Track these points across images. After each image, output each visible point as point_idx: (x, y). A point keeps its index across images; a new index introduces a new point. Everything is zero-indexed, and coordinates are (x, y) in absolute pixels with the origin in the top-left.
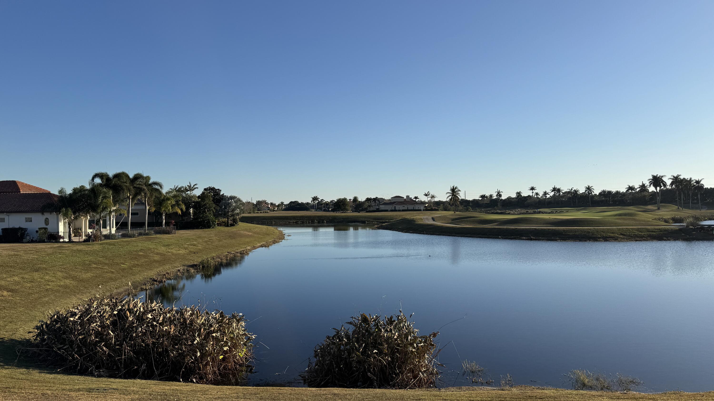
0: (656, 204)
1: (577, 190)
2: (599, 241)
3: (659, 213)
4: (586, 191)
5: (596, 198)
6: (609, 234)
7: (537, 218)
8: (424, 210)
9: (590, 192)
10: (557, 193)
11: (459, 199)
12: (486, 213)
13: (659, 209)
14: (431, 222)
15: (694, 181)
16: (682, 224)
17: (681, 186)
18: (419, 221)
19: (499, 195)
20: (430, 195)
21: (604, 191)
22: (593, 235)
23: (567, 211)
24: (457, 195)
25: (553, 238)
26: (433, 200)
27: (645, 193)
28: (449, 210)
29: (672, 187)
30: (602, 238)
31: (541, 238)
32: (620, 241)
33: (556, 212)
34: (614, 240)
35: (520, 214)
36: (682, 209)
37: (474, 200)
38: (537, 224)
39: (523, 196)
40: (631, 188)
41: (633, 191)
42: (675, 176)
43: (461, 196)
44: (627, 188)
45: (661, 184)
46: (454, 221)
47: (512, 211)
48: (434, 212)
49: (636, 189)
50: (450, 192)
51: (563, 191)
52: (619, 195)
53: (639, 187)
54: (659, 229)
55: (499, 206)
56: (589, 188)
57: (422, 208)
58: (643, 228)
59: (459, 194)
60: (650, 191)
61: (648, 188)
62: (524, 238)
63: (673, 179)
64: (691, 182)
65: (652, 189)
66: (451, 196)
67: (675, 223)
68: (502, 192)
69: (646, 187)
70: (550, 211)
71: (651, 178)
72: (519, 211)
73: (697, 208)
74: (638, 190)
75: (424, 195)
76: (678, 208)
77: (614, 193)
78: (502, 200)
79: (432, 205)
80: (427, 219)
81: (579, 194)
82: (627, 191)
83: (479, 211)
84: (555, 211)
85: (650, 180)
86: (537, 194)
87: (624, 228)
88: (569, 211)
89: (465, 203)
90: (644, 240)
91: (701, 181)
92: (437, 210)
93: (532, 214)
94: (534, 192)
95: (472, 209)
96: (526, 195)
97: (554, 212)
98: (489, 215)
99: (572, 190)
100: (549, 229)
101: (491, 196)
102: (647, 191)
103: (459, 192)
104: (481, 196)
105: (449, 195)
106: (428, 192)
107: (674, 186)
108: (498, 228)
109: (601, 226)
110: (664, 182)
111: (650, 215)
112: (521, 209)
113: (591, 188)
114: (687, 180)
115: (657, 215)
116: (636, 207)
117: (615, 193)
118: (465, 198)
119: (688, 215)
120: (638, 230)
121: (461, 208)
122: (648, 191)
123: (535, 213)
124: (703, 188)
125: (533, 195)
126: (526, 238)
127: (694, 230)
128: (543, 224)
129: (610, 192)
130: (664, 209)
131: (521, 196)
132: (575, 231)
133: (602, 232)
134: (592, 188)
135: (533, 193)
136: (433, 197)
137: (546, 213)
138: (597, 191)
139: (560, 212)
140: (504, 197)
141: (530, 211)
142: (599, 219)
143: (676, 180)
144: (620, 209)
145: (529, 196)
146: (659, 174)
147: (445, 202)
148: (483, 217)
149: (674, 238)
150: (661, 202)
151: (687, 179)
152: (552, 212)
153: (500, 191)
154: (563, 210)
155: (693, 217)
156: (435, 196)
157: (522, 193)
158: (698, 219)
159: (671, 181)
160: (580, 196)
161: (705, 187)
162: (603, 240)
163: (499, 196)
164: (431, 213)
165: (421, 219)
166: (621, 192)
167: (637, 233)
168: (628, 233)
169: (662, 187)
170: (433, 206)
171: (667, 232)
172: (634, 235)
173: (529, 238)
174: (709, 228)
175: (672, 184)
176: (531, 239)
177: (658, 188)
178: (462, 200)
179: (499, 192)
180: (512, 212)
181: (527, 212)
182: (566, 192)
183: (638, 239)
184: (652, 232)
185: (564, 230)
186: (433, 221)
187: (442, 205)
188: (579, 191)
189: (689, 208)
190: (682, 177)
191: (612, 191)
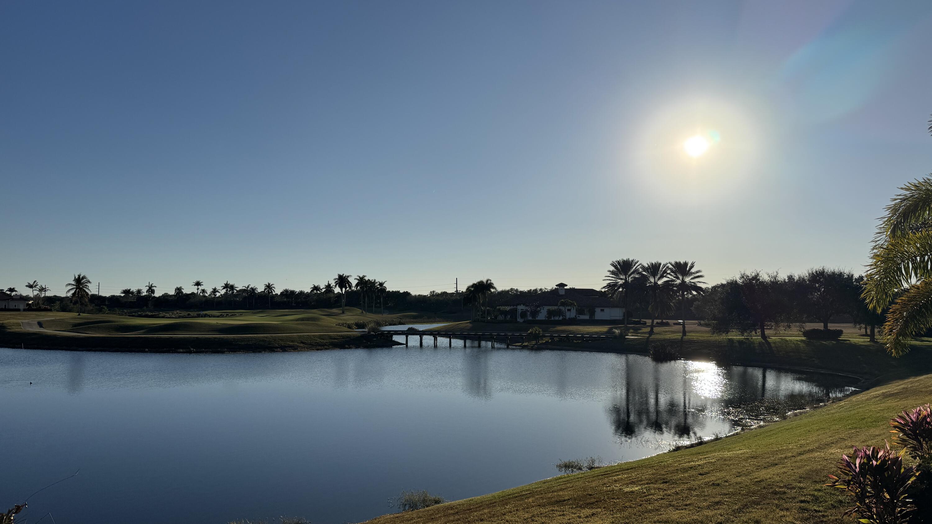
0: (341, 307)
1: (255, 288)
2: (277, 352)
3: (344, 318)
4: (265, 289)
5: (276, 299)
6: (288, 343)
7: (200, 324)
8: (24, 310)
9: (270, 291)
10: (230, 291)
11: (87, 294)
12: (129, 316)
13: (343, 313)
14: (37, 329)
15: (378, 283)
16: (364, 330)
17: (366, 288)
18: (13, 327)
19: (151, 290)
20: (38, 287)
21: (286, 291)
22: (269, 344)
23: (241, 315)
24: (85, 289)
25: (219, 349)
26: (43, 295)
27: (332, 295)
28: (70, 311)
29: (357, 288)
30: (279, 348)
31: (203, 349)
32: (300, 351)
33: (227, 315)
34: (293, 349)
35: (180, 317)
36: (366, 313)
37: (113, 297)
38: (200, 331)
39: (184, 293)
40: (316, 288)
41: (318, 292)
42: (361, 276)
43: (92, 290)
44: (312, 288)
45: (347, 285)
46: (76, 327)
47: (168, 313)
48: (43, 313)
49: (321, 290)
50: (73, 283)
51: (238, 289)
52: (303, 296)
53: (325, 287)
54: (342, 336)
55: (150, 306)
56: (269, 287)
57: (22, 306)
58: (325, 335)
59: (87, 287)
60: (336, 292)
61: (334, 289)
62: (181, 350)
63: (358, 280)
64: (375, 285)
65: (337, 290)
66: (75, 289)
67: (358, 329)
68: (156, 287)
69: (332, 287)
70: (220, 314)
71: (337, 277)
72: (177, 313)
73: (380, 313)
74: (324, 290)
75: (27, 286)
76: (362, 312)
77: (297, 293)
78: (154, 297)
79: (40, 302)
80: (29, 324)
81: (257, 293)
82: (312, 291)
83: (119, 313)
84: (225, 314)
85: (336, 279)
86: (203, 291)
87: (305, 335)
88: (243, 314)
89: (98, 300)
90: (326, 349)
91: (384, 283)
92: (50, 310)
93: (195, 317)
94: (200, 289)
95: (109, 310)
96: (189, 292)
97: (225, 316)
98: (134, 318)
99: (249, 288)
100: (215, 338)
101: (139, 291)
102: (332, 292)
103: (89, 284)
104: (124, 291)
105: (70, 287)
106: (35, 281)
107: (359, 288)
108: (145, 338)
109: (279, 332)
110: (350, 282)
111: (334, 320)
112: (180, 311)
113: (271, 286)
114: (371, 282)
115: (341, 319)
116: (321, 310)
117: (299, 293)
118: (97, 294)
119: (370, 319)
120: (320, 337)
121: (90, 307)
122: (334, 292)
123: (199, 316)
124: (386, 291)
125: (198, 293)
126: (184, 350)
127: (374, 336)
128: (208, 331)
129: (293, 292)
130: (348, 313)
131: (182, 293)
132: (248, 339)
133: (281, 340)
134: (273, 286)
135: (198, 289)
136: (42, 289)
137: (214, 316)
138: (278, 291)
139: (232, 315)
140: (158, 293)
141: (192, 314)
142: (278, 324)
143: (362, 281)
144: (304, 313)
145: (193, 293)
146: (346, 274)
147: (64, 298)
148: (123, 322)
149: (356, 346)
150: (346, 306)
151: (372, 280)
152: (221, 315)
153: (153, 285)
154: (236, 312)
155: (375, 322)
156: (47, 289)
157: (183, 289)
158: (379, 324)
159: (357, 281)
160: (258, 296)
161: (387, 290)
162: (281, 351)
163: (150, 293)
164: (36, 314)
165: (19, 325)
166: (305, 292)
167: (319, 340)
168: (310, 341)
169: (348, 289)
170: (43, 304)
171: (349, 339)
172: (316, 343)
173: (188, 350)
174: (389, 334)
175: (357, 285)
176: (190, 352)
177: (344, 289)
178: (93, 296)
179: (151, 286)
180: (168, 315)
181: (189, 314)
182: (240, 290)
183: (320, 348)
184: (335, 339)
185: (234, 339)
186: (39, 327)
187: (58, 302)
188: (256, 289)
189: (371, 312)
190: (366, 278)
191: (296, 291)
